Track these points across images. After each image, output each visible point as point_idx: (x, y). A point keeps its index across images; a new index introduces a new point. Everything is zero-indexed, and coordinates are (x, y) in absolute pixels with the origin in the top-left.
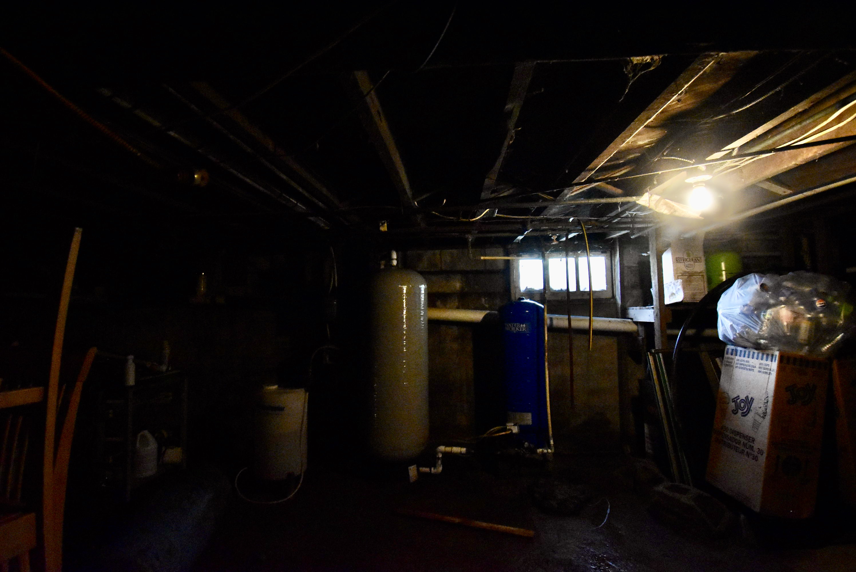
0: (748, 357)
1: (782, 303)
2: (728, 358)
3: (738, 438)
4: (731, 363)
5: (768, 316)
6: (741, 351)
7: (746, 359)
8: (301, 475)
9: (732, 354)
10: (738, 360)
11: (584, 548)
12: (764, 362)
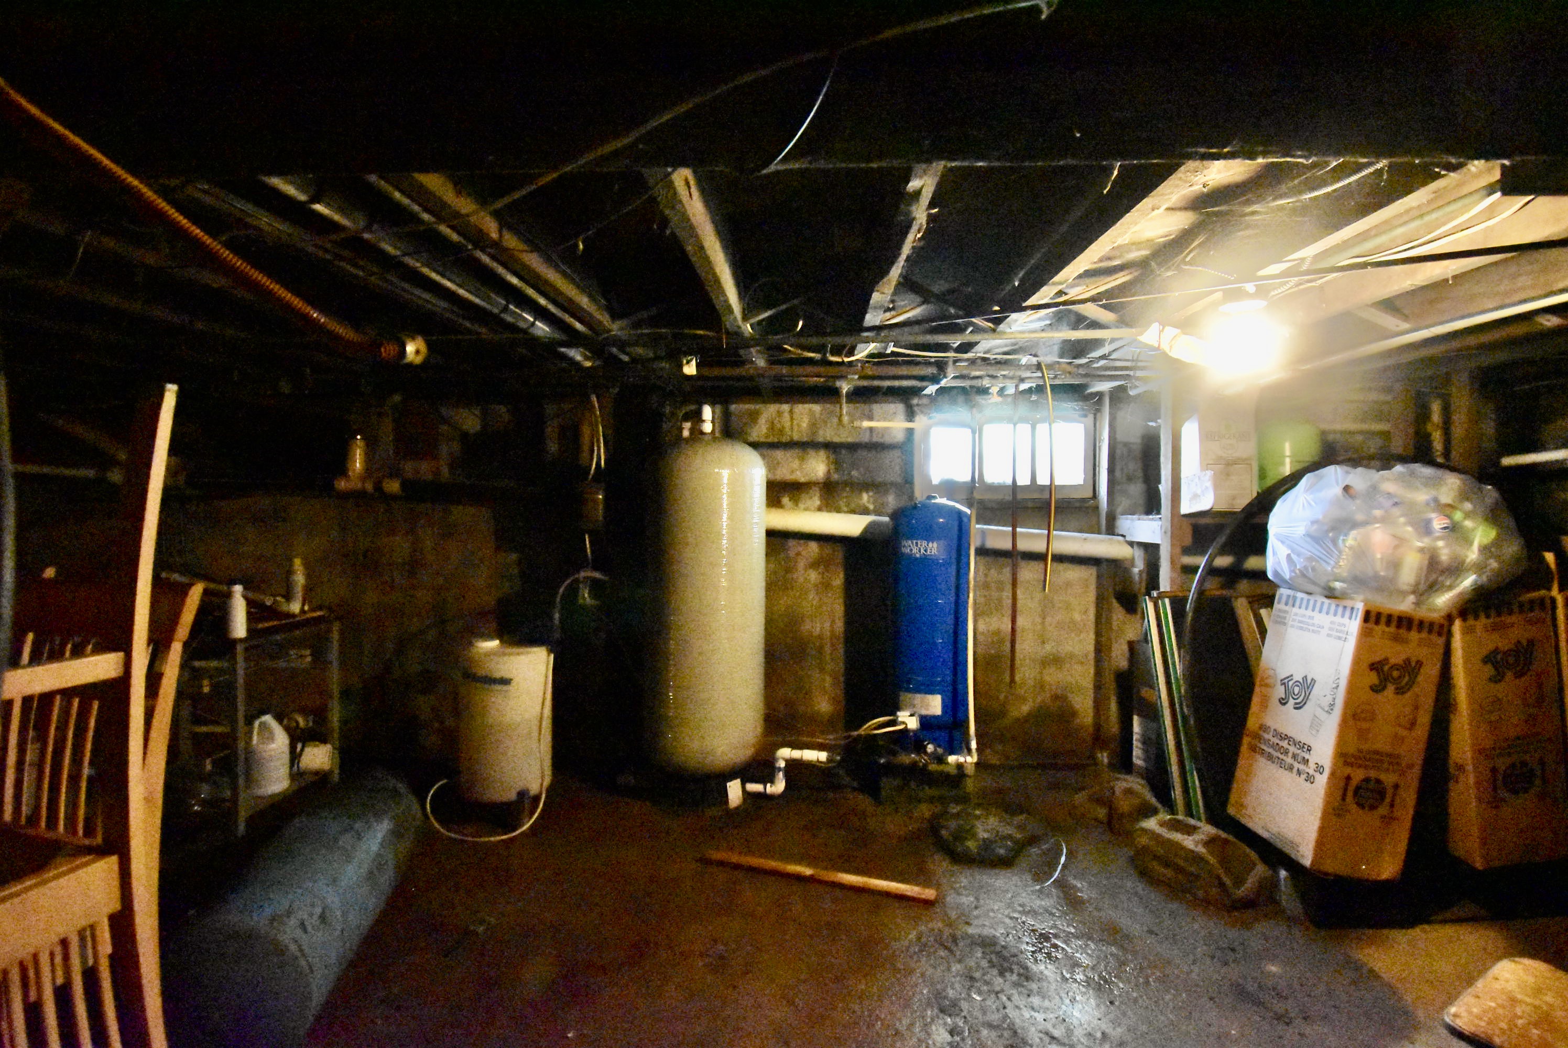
0: (1313, 610)
1: (1376, 520)
2: (1280, 610)
3: (1284, 744)
4: (1285, 618)
5: (1350, 542)
6: (1302, 599)
7: (1309, 612)
8: (541, 794)
9: (1286, 604)
10: (1296, 614)
11: (1017, 919)
12: (1338, 619)
